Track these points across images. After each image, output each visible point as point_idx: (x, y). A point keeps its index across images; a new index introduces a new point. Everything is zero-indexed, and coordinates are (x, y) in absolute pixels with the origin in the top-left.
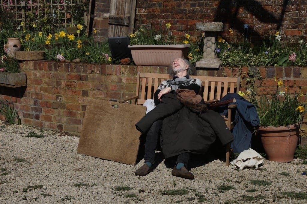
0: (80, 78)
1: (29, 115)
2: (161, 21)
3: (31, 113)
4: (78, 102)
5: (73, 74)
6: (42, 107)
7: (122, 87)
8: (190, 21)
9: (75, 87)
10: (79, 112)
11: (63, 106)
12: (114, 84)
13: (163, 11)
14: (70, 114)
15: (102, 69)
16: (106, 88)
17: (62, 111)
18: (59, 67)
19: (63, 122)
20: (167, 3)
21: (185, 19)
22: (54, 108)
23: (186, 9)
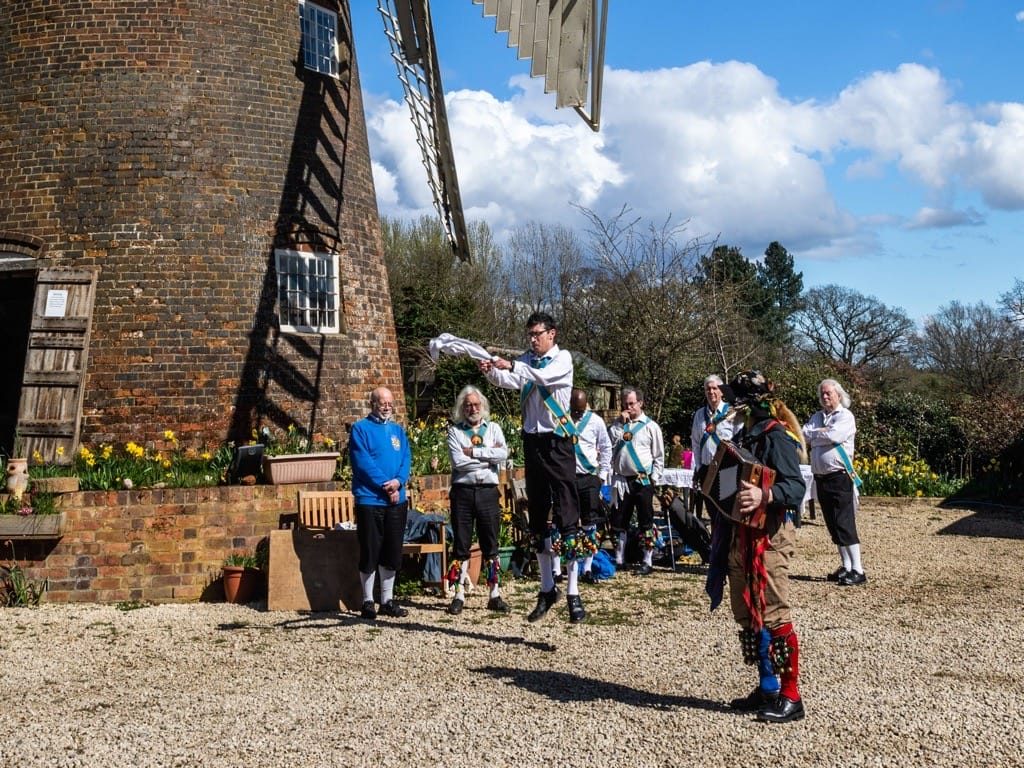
0: (183, 511)
1: (64, 584)
2: (133, 427)
3: (68, 580)
4: (176, 548)
5: (169, 505)
6: (98, 566)
7: (253, 518)
8: (185, 425)
9: (171, 525)
10: (178, 564)
11: (144, 559)
12: (241, 515)
13: (135, 412)
14: (160, 569)
15: (222, 493)
16: (229, 521)
17: (141, 568)
18: (140, 497)
19: (142, 585)
20: (143, 399)
21: (176, 423)
22: (125, 565)
23: (177, 408)
